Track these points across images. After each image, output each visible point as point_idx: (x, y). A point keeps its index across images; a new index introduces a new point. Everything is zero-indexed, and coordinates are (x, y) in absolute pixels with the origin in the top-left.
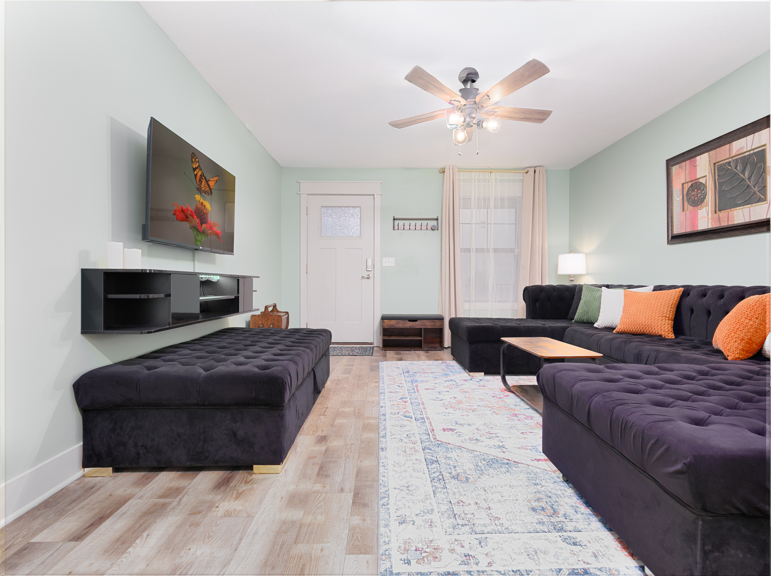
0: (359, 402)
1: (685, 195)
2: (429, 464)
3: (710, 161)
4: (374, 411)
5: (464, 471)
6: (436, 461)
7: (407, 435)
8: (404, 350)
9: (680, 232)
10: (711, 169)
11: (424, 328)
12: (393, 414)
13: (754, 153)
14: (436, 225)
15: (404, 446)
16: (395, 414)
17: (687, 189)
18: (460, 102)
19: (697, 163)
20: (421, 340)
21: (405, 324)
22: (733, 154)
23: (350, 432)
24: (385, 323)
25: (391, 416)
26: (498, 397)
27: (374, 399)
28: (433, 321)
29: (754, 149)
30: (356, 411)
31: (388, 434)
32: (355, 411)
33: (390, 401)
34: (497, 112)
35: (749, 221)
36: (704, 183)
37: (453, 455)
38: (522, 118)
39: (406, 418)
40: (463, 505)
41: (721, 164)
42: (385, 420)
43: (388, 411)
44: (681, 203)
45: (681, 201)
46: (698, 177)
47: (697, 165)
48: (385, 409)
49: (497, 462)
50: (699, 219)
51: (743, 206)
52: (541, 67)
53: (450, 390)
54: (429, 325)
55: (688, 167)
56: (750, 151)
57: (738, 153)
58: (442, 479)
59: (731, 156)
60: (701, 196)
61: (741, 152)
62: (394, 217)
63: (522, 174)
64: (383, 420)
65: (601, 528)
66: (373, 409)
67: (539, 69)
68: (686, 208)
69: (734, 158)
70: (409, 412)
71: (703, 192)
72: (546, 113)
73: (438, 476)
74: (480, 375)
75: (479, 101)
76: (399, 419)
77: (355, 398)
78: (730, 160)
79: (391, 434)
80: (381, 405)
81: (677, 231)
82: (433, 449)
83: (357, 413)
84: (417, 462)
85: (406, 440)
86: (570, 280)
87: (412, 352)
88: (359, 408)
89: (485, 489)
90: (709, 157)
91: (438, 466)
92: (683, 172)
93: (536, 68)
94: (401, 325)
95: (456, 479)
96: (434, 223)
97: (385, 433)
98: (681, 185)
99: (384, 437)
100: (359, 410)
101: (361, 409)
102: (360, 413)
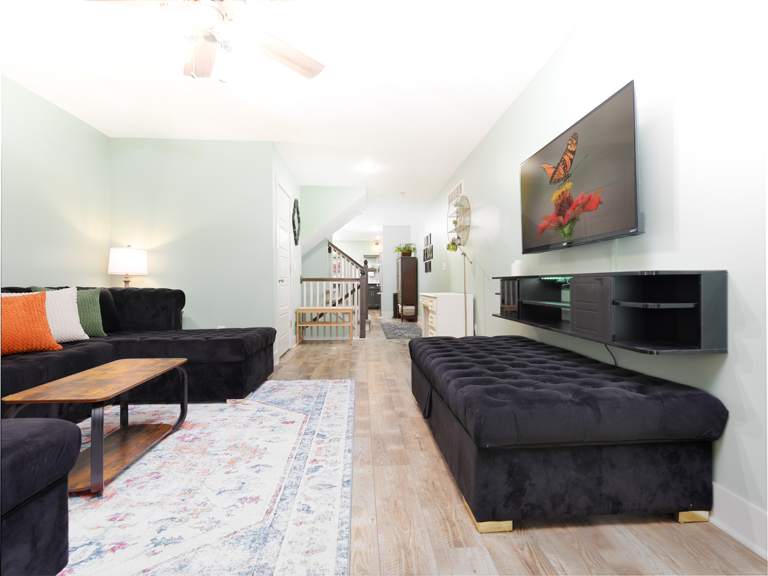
0: (382, 463)
4: (359, 446)
7: (329, 418)
12: (337, 440)
16: (335, 439)
25: (339, 437)
27: (361, 470)
30: (382, 444)
31: (346, 418)
32: (384, 445)
39: (324, 434)
42: (348, 431)
43: (342, 444)
48: (346, 446)
64: (350, 431)
66: (361, 449)
70: (318, 442)
76: (331, 433)
79: (343, 418)
80: (350, 455)
83: (380, 442)
88: (379, 450)
99: (349, 417)
100: (379, 447)
101: (377, 448)
102: (376, 442)
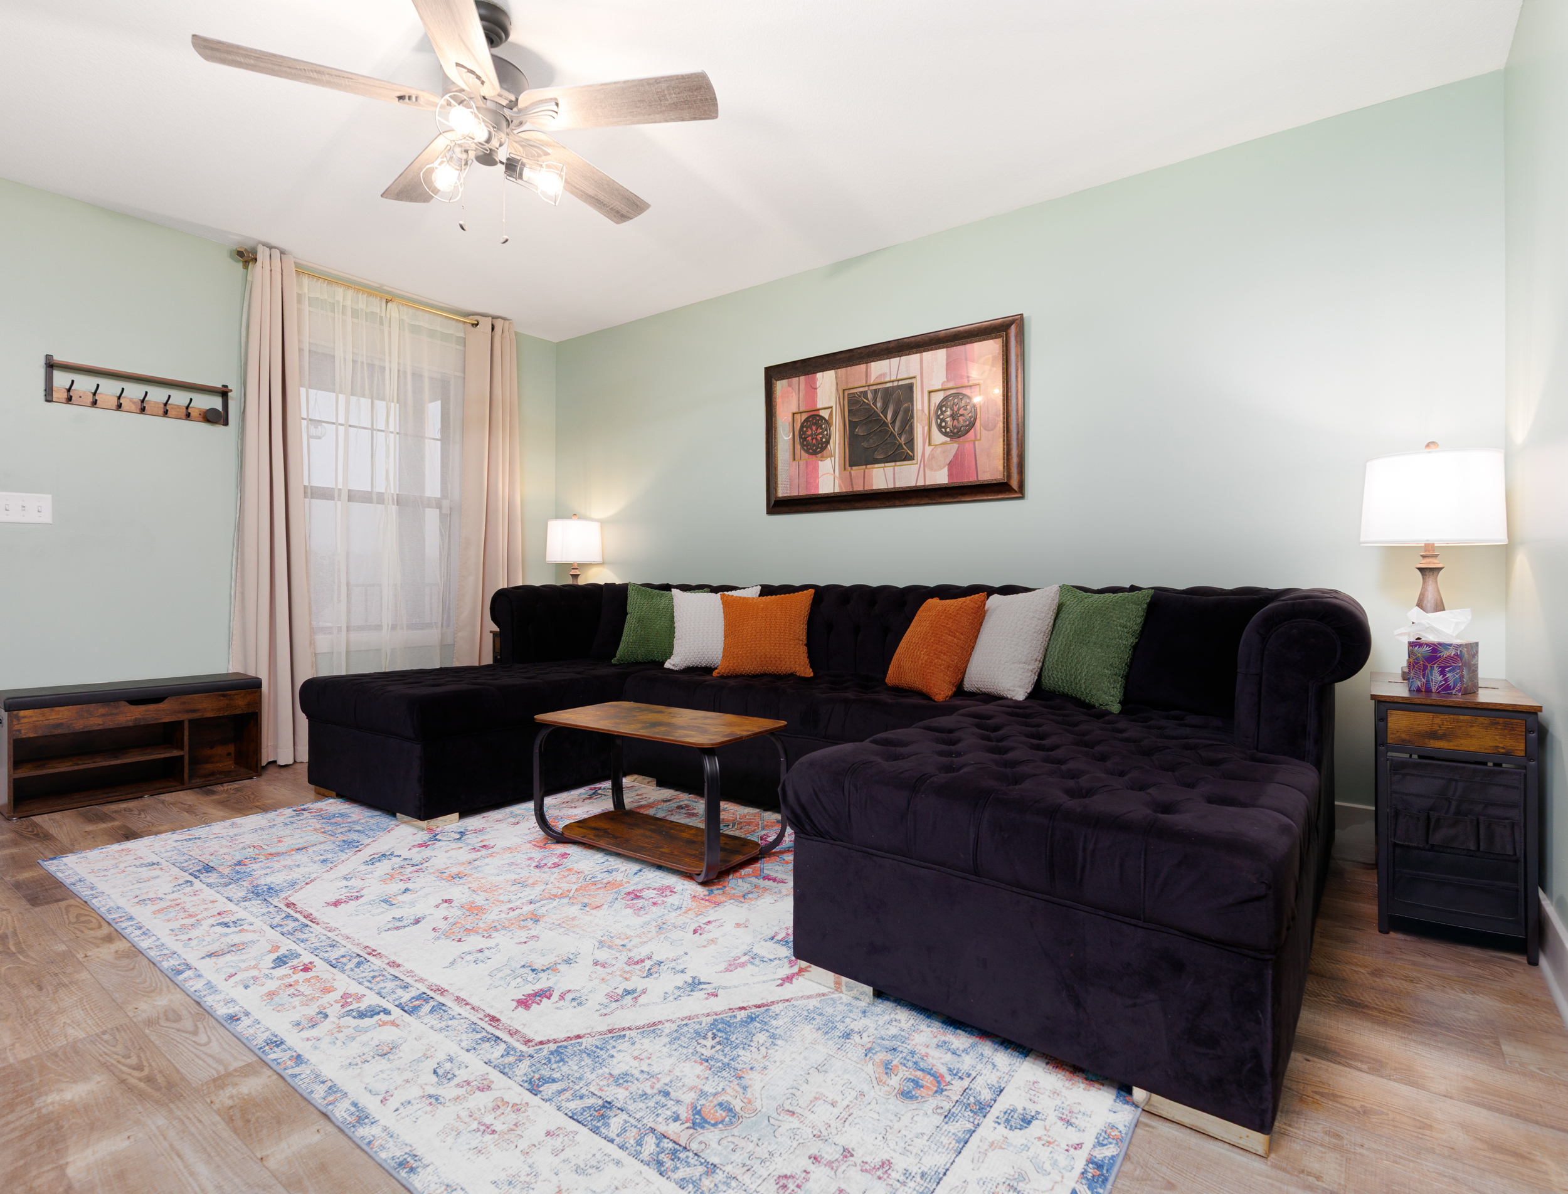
0: (106, 1037)
1: (797, 434)
2: (598, 1128)
3: (837, 384)
4: (215, 1045)
5: (699, 1093)
6: (604, 1106)
7: (435, 1072)
8: (109, 799)
9: (788, 495)
10: (839, 398)
11: (191, 721)
12: (304, 1024)
13: (898, 386)
14: (220, 408)
15: (464, 1114)
16: (313, 1023)
17: (799, 425)
18: (483, 83)
19: (818, 384)
20: (182, 757)
21: (117, 714)
22: (872, 381)
23: (192, 1174)
24: (23, 721)
25: (306, 1034)
26: (549, 865)
27: (161, 1003)
28: (223, 696)
29: (898, 381)
30: (132, 1080)
31: (371, 1104)
32: (122, 1080)
33: (246, 987)
34: (549, 154)
35: (893, 487)
36: (827, 418)
37: (622, 1060)
38: (590, 196)
39: (368, 1020)
40: (798, 1186)
41: (853, 393)
42: (298, 1059)
43: (278, 1023)
44: (792, 446)
45: (791, 442)
46: (819, 406)
47: (818, 386)
48: (257, 1021)
49: (729, 1026)
50: (820, 475)
51: (884, 463)
52: (707, 99)
53: (409, 885)
54: (208, 707)
55: (802, 386)
56: (893, 381)
57: (879, 381)
58: (677, 1147)
59: (868, 384)
60: (822, 438)
61: (882, 381)
62: (49, 358)
63: (461, 325)
64: (289, 1063)
65: (1013, 1062)
66: (202, 1038)
67: (701, 100)
68: (797, 457)
69: (871, 388)
70: (359, 998)
71: (825, 433)
72: (637, 205)
73: (658, 1145)
74: (450, 823)
75: (526, 108)
76: (348, 1031)
77: (70, 1031)
78: (866, 389)
79: (381, 1097)
81: (782, 492)
82: (557, 1075)
83: (142, 1085)
84: (560, 1139)
85: (448, 1091)
86: (572, 575)
87: (147, 800)
88: (134, 1061)
89: (787, 1107)
90: (836, 377)
91: (624, 1116)
92: (794, 394)
93: (697, 96)
94: (100, 721)
95: (706, 1125)
96: (216, 403)
97: (355, 1105)
98: (791, 415)
99: (362, 1117)
100: (139, 1068)
101: (145, 1063)
102: (160, 1080)
